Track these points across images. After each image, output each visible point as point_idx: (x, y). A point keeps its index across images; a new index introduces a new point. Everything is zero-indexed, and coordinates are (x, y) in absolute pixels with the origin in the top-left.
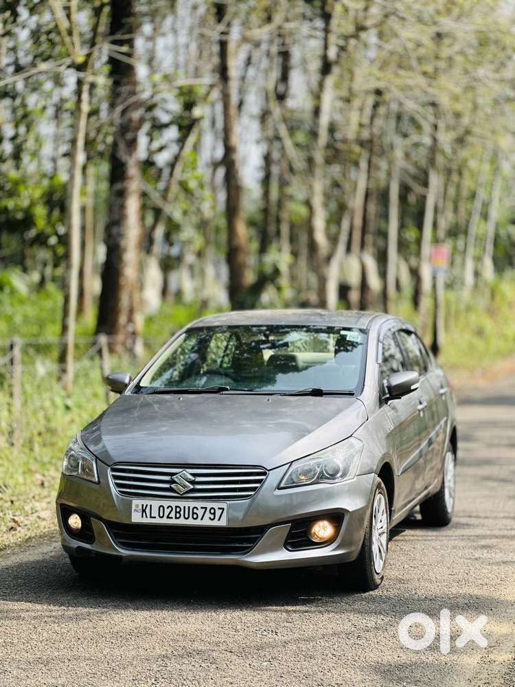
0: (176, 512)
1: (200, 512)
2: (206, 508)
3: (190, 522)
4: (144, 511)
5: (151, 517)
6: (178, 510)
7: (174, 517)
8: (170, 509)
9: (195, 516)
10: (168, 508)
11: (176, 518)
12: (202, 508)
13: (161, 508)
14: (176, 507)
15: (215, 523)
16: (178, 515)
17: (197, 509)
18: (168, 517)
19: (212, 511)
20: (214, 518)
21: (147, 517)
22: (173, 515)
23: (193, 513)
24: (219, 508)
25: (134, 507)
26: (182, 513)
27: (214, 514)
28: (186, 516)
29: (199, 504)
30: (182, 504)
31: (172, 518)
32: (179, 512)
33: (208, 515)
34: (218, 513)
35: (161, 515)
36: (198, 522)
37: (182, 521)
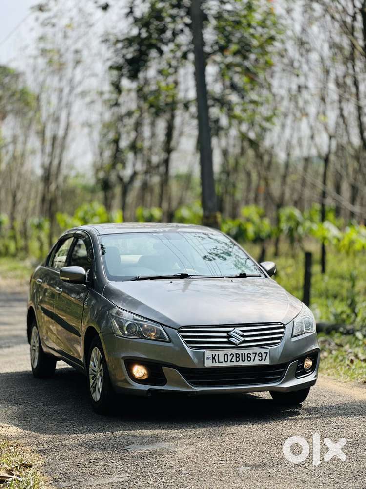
0: (236, 357)
1: (252, 356)
2: (256, 353)
3: (247, 363)
4: (214, 358)
5: (219, 362)
6: (238, 356)
7: (235, 361)
8: (232, 355)
9: (249, 359)
10: (230, 355)
11: (237, 361)
12: (253, 353)
13: (226, 356)
14: (236, 354)
15: (263, 363)
16: (238, 360)
17: (250, 354)
18: (231, 361)
19: (260, 355)
20: (262, 360)
21: (216, 362)
22: (234, 359)
23: (248, 357)
24: (264, 353)
25: (206, 357)
26: (240, 358)
27: (261, 356)
28: (243, 360)
29: (251, 351)
30: (240, 351)
31: (233, 362)
32: (238, 357)
33: (257, 358)
34: (264, 355)
35: (226, 360)
36: (251, 363)
37: (240, 363)
